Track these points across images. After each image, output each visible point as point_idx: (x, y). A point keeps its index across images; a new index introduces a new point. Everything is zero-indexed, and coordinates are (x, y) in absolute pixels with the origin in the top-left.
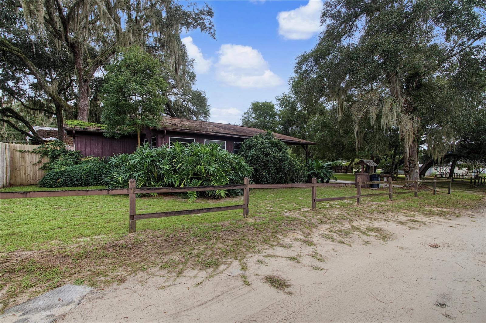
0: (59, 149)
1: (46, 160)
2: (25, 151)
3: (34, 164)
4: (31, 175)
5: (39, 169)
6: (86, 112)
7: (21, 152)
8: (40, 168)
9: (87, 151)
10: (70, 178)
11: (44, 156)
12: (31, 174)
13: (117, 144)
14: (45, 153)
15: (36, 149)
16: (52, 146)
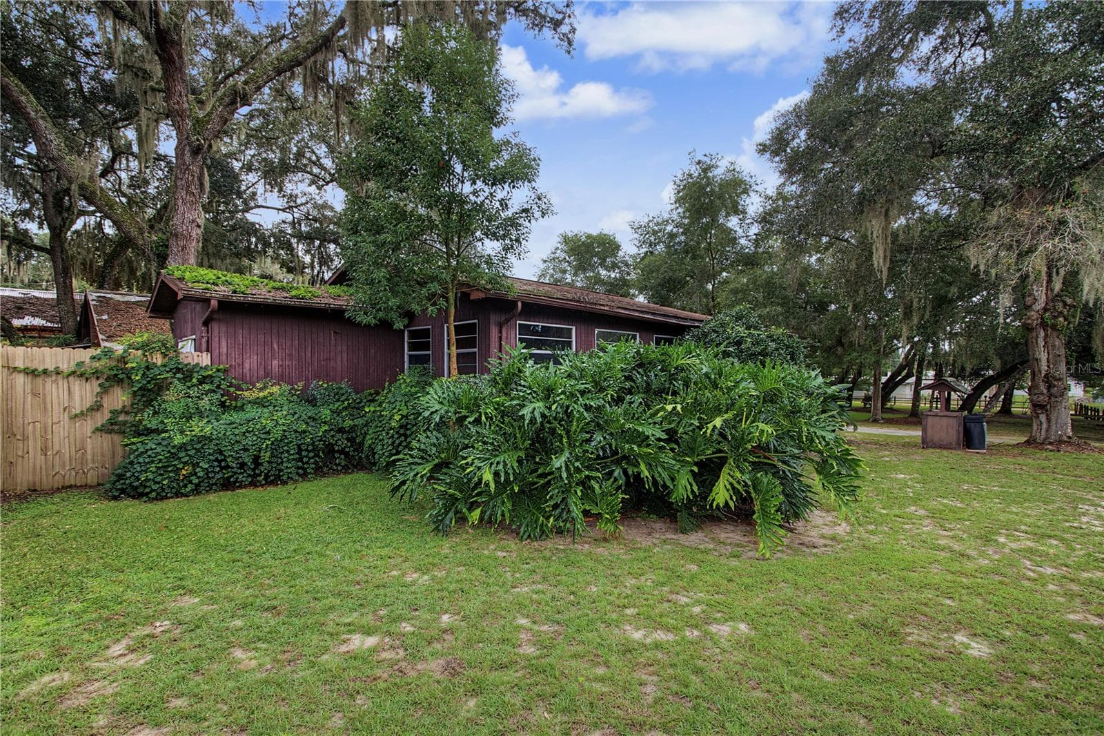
0: (159, 363)
1: (119, 398)
2: (45, 372)
3: (76, 416)
4: (67, 455)
5: (93, 432)
6: (194, 243)
7: (32, 373)
8: (97, 429)
9: (247, 365)
10: (220, 462)
11: (111, 386)
12: (65, 451)
13: (333, 342)
14: (116, 375)
15: (83, 363)
16: (140, 352)
